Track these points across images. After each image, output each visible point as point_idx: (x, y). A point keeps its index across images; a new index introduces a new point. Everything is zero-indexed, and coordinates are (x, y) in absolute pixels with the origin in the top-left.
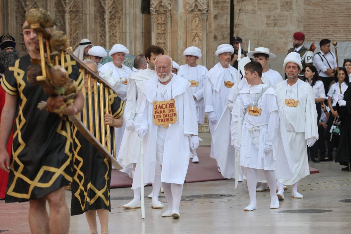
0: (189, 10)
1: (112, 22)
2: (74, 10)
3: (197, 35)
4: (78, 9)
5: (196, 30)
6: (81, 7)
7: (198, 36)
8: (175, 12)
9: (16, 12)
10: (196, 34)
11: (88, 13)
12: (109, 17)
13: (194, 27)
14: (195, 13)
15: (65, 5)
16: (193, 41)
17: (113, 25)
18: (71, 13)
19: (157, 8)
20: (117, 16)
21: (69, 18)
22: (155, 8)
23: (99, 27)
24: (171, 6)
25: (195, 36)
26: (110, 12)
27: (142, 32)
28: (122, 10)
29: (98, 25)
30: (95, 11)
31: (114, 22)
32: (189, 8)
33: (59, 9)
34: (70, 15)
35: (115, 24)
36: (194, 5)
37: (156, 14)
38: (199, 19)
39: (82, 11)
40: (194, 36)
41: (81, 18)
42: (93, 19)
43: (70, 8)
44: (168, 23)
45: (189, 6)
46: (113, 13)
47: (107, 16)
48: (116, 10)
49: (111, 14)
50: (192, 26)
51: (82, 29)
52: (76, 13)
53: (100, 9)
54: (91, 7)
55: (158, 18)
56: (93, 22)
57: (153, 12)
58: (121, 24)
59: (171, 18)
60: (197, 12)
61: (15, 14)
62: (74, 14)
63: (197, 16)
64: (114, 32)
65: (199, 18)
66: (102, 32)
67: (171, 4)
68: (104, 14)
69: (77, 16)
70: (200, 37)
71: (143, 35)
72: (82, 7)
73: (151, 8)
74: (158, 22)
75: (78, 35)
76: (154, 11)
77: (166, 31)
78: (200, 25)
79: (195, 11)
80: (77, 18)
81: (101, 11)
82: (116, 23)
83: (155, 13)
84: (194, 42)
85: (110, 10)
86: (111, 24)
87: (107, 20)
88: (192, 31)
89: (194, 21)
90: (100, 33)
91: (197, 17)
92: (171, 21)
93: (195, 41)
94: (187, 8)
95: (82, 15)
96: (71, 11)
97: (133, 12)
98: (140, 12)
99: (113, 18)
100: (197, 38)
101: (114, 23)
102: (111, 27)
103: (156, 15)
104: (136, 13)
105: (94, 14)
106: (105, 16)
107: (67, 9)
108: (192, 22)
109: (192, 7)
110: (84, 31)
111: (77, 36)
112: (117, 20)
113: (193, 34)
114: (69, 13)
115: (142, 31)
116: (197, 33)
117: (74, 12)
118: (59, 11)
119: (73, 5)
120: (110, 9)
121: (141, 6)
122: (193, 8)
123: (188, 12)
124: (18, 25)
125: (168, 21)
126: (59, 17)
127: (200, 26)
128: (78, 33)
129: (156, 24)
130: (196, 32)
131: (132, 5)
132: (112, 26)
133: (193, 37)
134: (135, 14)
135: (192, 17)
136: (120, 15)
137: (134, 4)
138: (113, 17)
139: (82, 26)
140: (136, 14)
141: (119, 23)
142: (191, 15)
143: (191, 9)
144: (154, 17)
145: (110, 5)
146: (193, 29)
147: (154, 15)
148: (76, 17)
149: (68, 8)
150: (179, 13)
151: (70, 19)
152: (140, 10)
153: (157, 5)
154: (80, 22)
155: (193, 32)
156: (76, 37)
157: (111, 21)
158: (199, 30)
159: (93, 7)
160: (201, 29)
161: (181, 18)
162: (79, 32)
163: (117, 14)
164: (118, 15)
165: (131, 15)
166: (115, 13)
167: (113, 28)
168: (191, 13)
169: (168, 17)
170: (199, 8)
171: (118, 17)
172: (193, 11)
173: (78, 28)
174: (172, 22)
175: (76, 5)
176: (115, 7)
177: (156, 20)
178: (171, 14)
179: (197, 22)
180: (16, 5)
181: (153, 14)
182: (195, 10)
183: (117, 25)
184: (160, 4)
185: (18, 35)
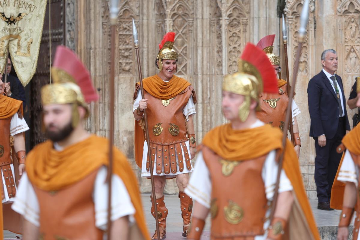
0: (340, 11)
1: (234, 30)
2: (180, 12)
3: (352, 50)
4: (187, 12)
5: (352, 41)
6: (191, 8)
7: (354, 51)
8: (320, 15)
9: (103, 17)
10: (352, 48)
11: (201, 17)
12: (228, 23)
13: (348, 37)
14: (350, 15)
15: (166, 6)
16: (346, 59)
17: (234, 35)
18: (176, 17)
19: (294, 9)
20: (241, 21)
21: (172, 24)
22: (292, 8)
23: (216, 38)
24: (314, 6)
25: (350, 51)
26: (230, 16)
27: (279, 46)
28: (249, 13)
29: (214, 35)
30: (210, 14)
31: (236, 30)
32: (340, 8)
33: (160, 11)
34: (174, 21)
35: (238, 33)
36: (348, 3)
37: (294, 17)
38: (356, 26)
39: (193, 14)
40: (348, 51)
41: (191, 24)
42: (208, 27)
43: (173, 10)
44: (310, 31)
45: (341, 5)
46: (235, 17)
47: (224, 21)
48: (240, 12)
49: (232, 18)
50: (345, 35)
51: (193, 41)
52: (184, 17)
53: (217, 12)
54: (205, 9)
55: (296, 23)
56: (208, 31)
57: (289, 16)
58: (247, 34)
59: (315, 24)
60: (353, 14)
61: (101, 19)
62: (180, 19)
63: (353, 20)
64: (236, 46)
65: (357, 24)
66: (219, 46)
67: (314, 2)
68: (221, 18)
69: (186, 21)
70: (357, 52)
71: (280, 49)
72: (193, 9)
73: (285, 9)
74: (296, 30)
75: (186, 50)
76: (291, 13)
77: (308, 44)
78: (357, 33)
79: (351, 13)
80: (186, 24)
81: (218, 14)
82: (239, 31)
83: (292, 17)
84: (349, 60)
85: (228, 13)
86: (232, 33)
87: (224, 28)
88: (346, 44)
89: (349, 28)
90: (217, 46)
91: (353, 22)
92: (315, 28)
93: (351, 59)
94: (338, 8)
95: (193, 21)
96: (174, 14)
97: (265, 16)
98: (276, 15)
99: (235, 25)
100: (353, 55)
101: (236, 32)
102: (232, 38)
103: (294, 20)
104: (269, 15)
105: (210, 18)
106: (221, 21)
107: (168, 11)
108: (345, 29)
109: (345, 7)
110: (195, 44)
111: (185, 52)
112: (241, 27)
113: (347, 47)
114: (172, 17)
115: (278, 44)
116: (354, 47)
117: (179, 16)
118: (161, 14)
119: (178, 5)
120: (229, 10)
121: (278, 6)
122: (347, 8)
123: (339, 14)
124: (106, 36)
125: (310, 29)
126: (160, 24)
127: (357, 35)
128: (186, 47)
129: (294, 32)
130: (352, 44)
131: (264, 4)
132: (232, 36)
133: (346, 53)
134: (268, 19)
135: (346, 21)
136: (247, 20)
137: (266, 3)
138: (235, 22)
139: (193, 36)
140: (270, 18)
141: (245, 31)
142: (344, 19)
143: (343, 10)
144: (290, 22)
145: (229, 5)
146: (347, 40)
147: (289, 20)
148: (184, 24)
149: (170, 9)
150: (324, 15)
151: (173, 26)
152: (276, 12)
153: (295, 4)
154: (189, 30)
155: (347, 46)
156: (184, 54)
157: (231, 29)
158: (356, 42)
159: (208, 8)
160: (358, 40)
161: (328, 23)
162: (188, 46)
163: (242, 18)
164: (243, 20)
165: (262, 20)
166: (238, 17)
167: (236, 39)
168: (345, 16)
169: (309, 22)
170: (356, 8)
171: (243, 22)
172: (346, 12)
173: (186, 40)
174: (317, 29)
175: (184, 5)
176: (238, 7)
177: (293, 27)
178: (314, 18)
179: (354, 28)
180: (103, 7)
181: (288, 18)
182: (351, 11)
183: (241, 35)
184: (299, 3)
185: (105, 51)
